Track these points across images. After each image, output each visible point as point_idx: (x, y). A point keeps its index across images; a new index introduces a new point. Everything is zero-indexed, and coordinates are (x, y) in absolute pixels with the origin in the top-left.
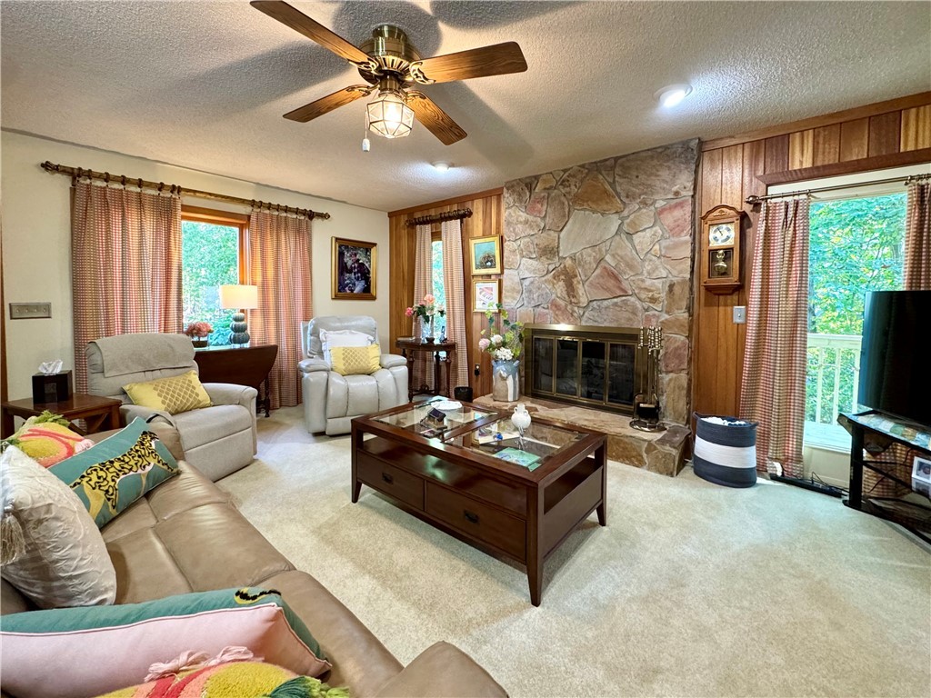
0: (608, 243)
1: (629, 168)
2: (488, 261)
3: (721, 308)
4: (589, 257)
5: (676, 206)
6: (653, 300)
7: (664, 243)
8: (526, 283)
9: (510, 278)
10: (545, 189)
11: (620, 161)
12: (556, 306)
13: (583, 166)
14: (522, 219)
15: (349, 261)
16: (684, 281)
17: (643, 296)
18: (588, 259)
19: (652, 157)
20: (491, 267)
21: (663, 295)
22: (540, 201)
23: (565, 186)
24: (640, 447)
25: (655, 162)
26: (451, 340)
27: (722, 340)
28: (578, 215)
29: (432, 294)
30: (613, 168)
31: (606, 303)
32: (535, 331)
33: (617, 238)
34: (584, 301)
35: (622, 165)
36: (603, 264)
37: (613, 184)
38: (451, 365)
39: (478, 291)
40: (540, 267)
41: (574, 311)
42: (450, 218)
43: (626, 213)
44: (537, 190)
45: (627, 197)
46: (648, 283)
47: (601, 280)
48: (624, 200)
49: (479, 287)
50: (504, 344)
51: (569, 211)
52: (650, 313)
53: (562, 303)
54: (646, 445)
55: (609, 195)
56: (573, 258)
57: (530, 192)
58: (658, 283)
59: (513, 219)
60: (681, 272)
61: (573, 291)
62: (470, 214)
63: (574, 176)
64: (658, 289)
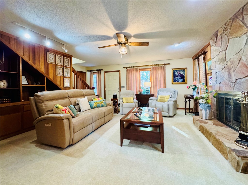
0: (243, 50)
2: (211, 68)
9: (213, 73)
10: (220, 35)
13: (231, 19)
14: (215, 49)
15: (177, 74)
18: (236, 60)
22: (220, 40)
23: (226, 31)
28: (231, 41)
31: (243, 80)
32: (219, 94)
34: (234, 80)
36: (241, 61)
37: (243, 21)
39: (209, 79)
40: (221, 67)
42: (201, 55)
44: (218, 37)
47: (241, 69)
49: (209, 77)
51: (228, 40)
53: (227, 82)
55: (241, 27)
56: (230, 61)
61: (230, 76)
63: (228, 25)
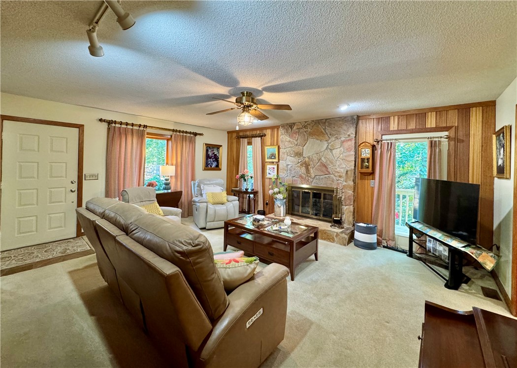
0: (323, 153)
1: (331, 124)
2: (272, 156)
3: (366, 181)
4: (315, 158)
5: (349, 140)
6: (340, 177)
7: (344, 154)
8: (289, 167)
9: (282, 164)
10: (298, 128)
11: (328, 121)
12: (301, 177)
13: (313, 121)
14: (288, 140)
15: (210, 153)
16: (351, 170)
17: (336, 175)
18: (315, 159)
19: (340, 120)
20: (274, 159)
21: (344, 175)
22: (296, 133)
23: (306, 128)
24: (334, 235)
25: (341, 122)
26: (256, 189)
27: (366, 194)
28: (311, 140)
29: (247, 169)
30: (325, 123)
31: (321, 176)
32: (292, 187)
33: (326, 151)
34: (313, 175)
35: (328, 122)
36: (320, 161)
37: (325, 129)
38: (256, 201)
39: (268, 169)
40: (295, 160)
41: (309, 179)
42: (256, 137)
43: (330, 141)
44: (294, 129)
45: (330, 135)
46: (338, 169)
47: (320, 167)
48: (330, 136)
49: (268, 167)
50: (279, 192)
51: (307, 138)
52: (339, 181)
53: (304, 176)
54: (335, 234)
55: (323, 134)
56: (309, 158)
57: (291, 129)
58: (342, 170)
59: (284, 140)
60: (350, 166)
61: (309, 171)
62: (265, 135)
63: (309, 125)
64: (342, 172)
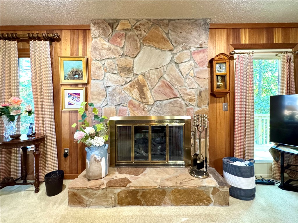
1: (176, 27)
2: (76, 74)
4: (154, 75)
5: (200, 52)
6: (191, 100)
7: (196, 70)
8: (110, 89)
9: (95, 86)
10: (124, 29)
11: (171, 22)
12: (132, 105)
14: (107, 47)
16: (206, 90)
17: (186, 98)
19: (189, 24)
20: (78, 78)
21: (196, 97)
24: (208, 192)
25: (190, 27)
27: (218, 119)
30: (167, 25)
32: (117, 122)
33: (170, 65)
35: (173, 24)
37: (167, 34)
41: (144, 108)
43: (175, 51)
45: (176, 43)
46: (188, 91)
47: (162, 89)
48: (175, 45)
50: (97, 134)
52: (190, 107)
53: (137, 103)
54: (212, 190)
57: (112, 29)
58: (194, 91)
59: (99, 46)
60: (204, 85)
61: (144, 94)
63: (144, 25)
64: (193, 94)
